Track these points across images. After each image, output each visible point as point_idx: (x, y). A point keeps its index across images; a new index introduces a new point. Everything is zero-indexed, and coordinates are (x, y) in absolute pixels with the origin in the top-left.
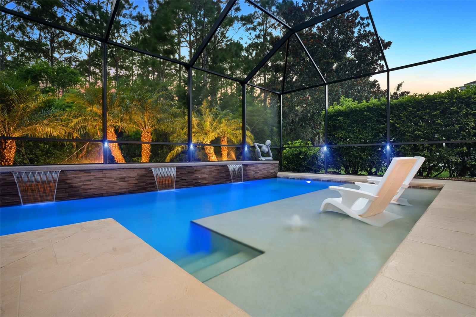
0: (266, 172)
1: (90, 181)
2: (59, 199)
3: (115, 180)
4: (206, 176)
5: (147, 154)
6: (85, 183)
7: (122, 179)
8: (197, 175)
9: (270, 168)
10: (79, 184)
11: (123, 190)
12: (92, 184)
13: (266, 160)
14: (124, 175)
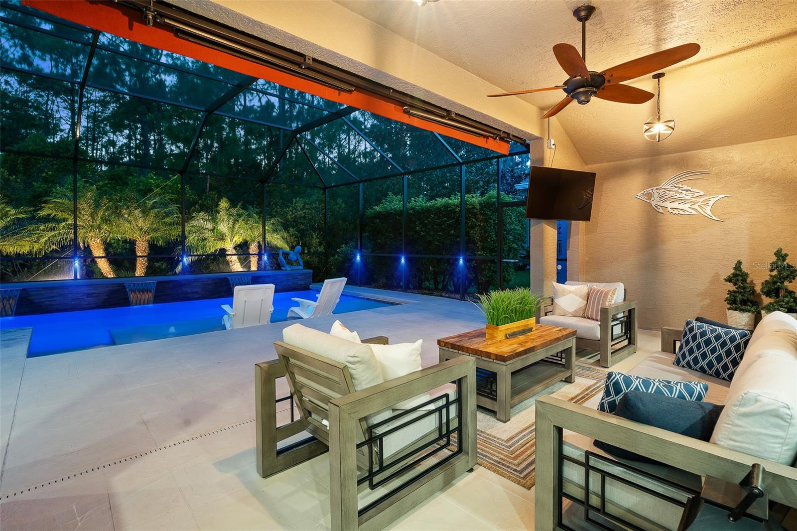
0: (290, 283)
1: (53, 297)
2: (17, 314)
3: (82, 296)
4: (199, 290)
5: (143, 265)
6: (47, 300)
7: (89, 295)
8: (187, 289)
9: (297, 278)
10: (41, 300)
11: (91, 306)
12: (55, 301)
13: (292, 270)
14: (92, 291)
